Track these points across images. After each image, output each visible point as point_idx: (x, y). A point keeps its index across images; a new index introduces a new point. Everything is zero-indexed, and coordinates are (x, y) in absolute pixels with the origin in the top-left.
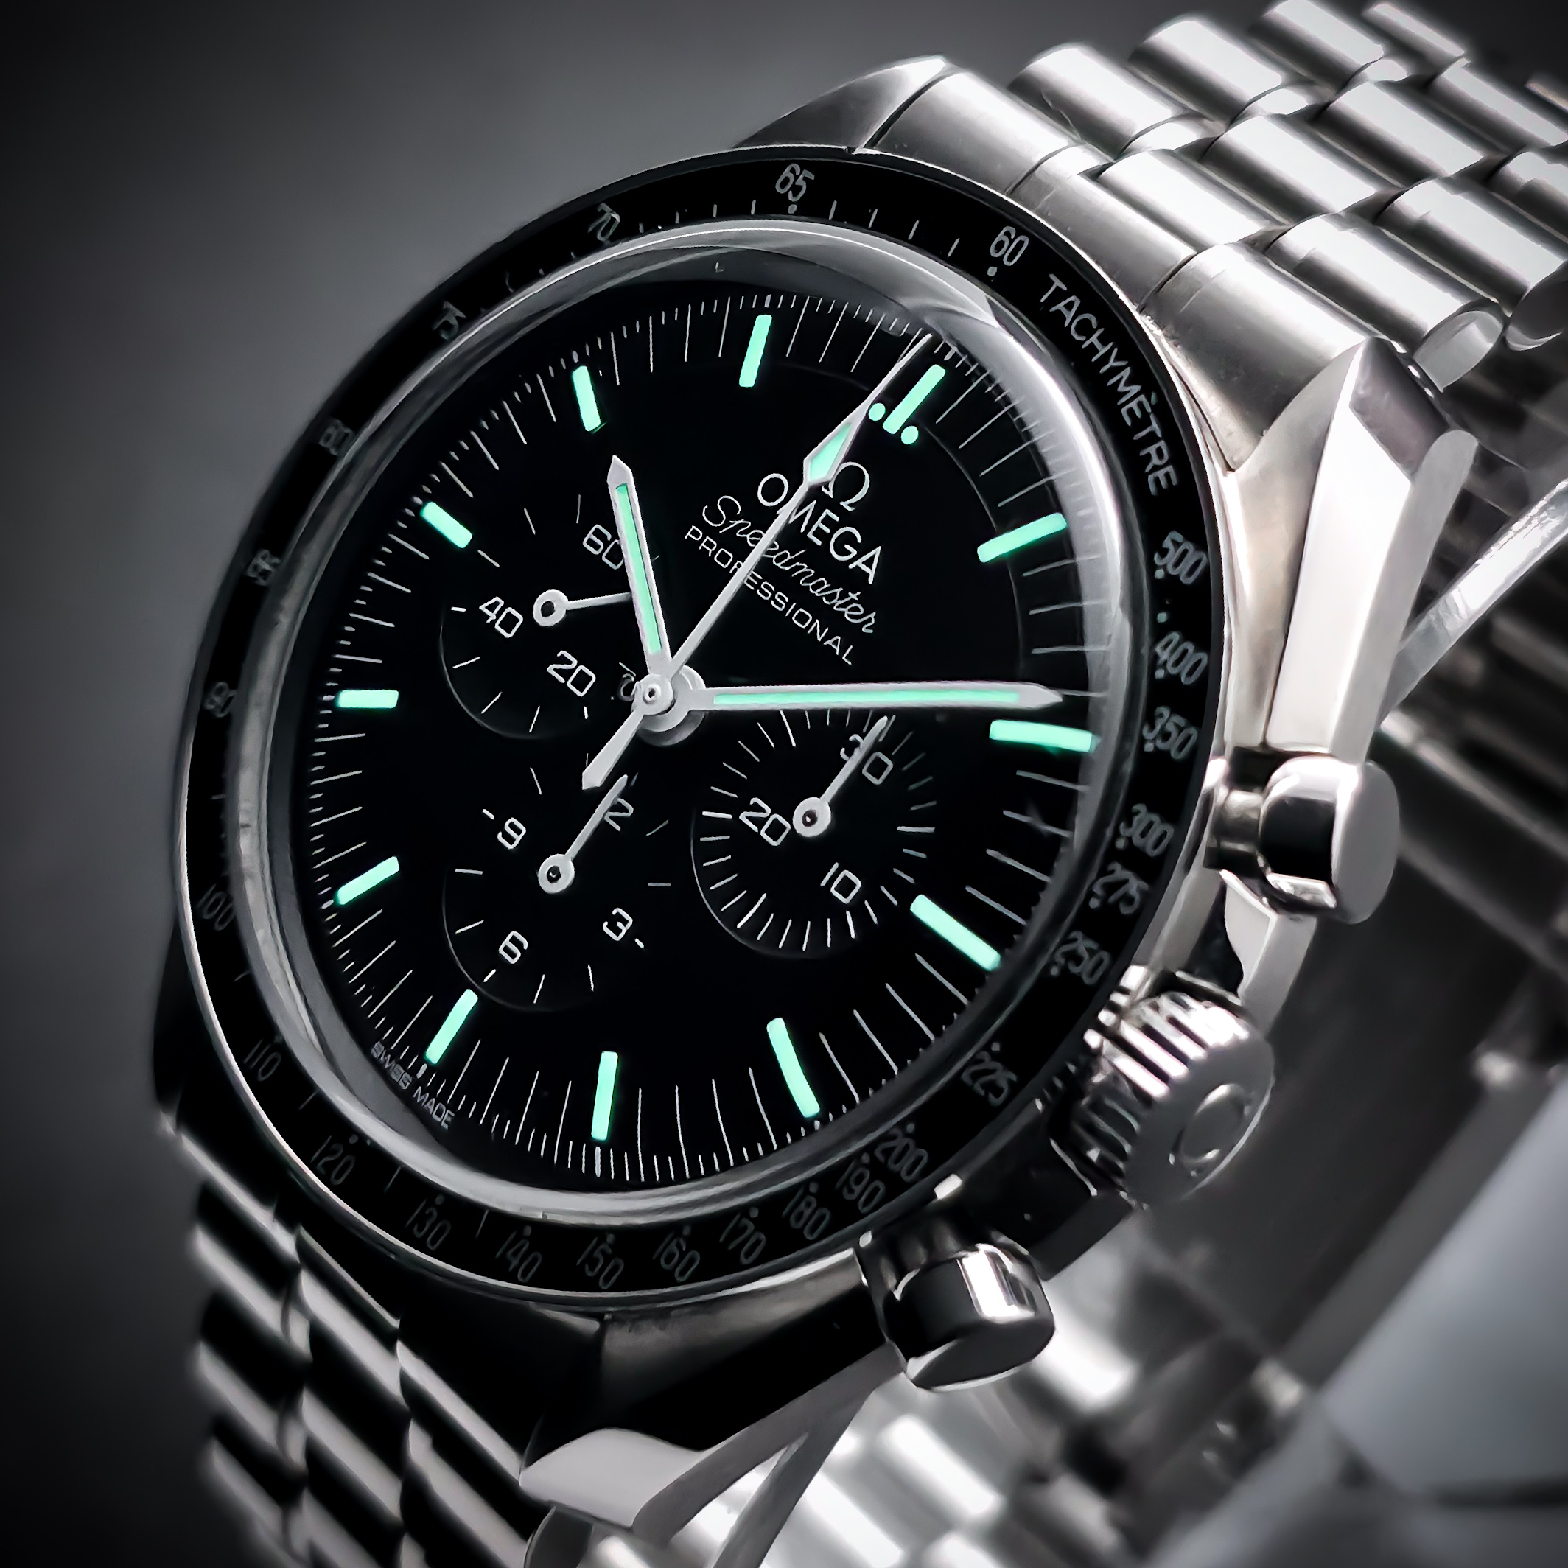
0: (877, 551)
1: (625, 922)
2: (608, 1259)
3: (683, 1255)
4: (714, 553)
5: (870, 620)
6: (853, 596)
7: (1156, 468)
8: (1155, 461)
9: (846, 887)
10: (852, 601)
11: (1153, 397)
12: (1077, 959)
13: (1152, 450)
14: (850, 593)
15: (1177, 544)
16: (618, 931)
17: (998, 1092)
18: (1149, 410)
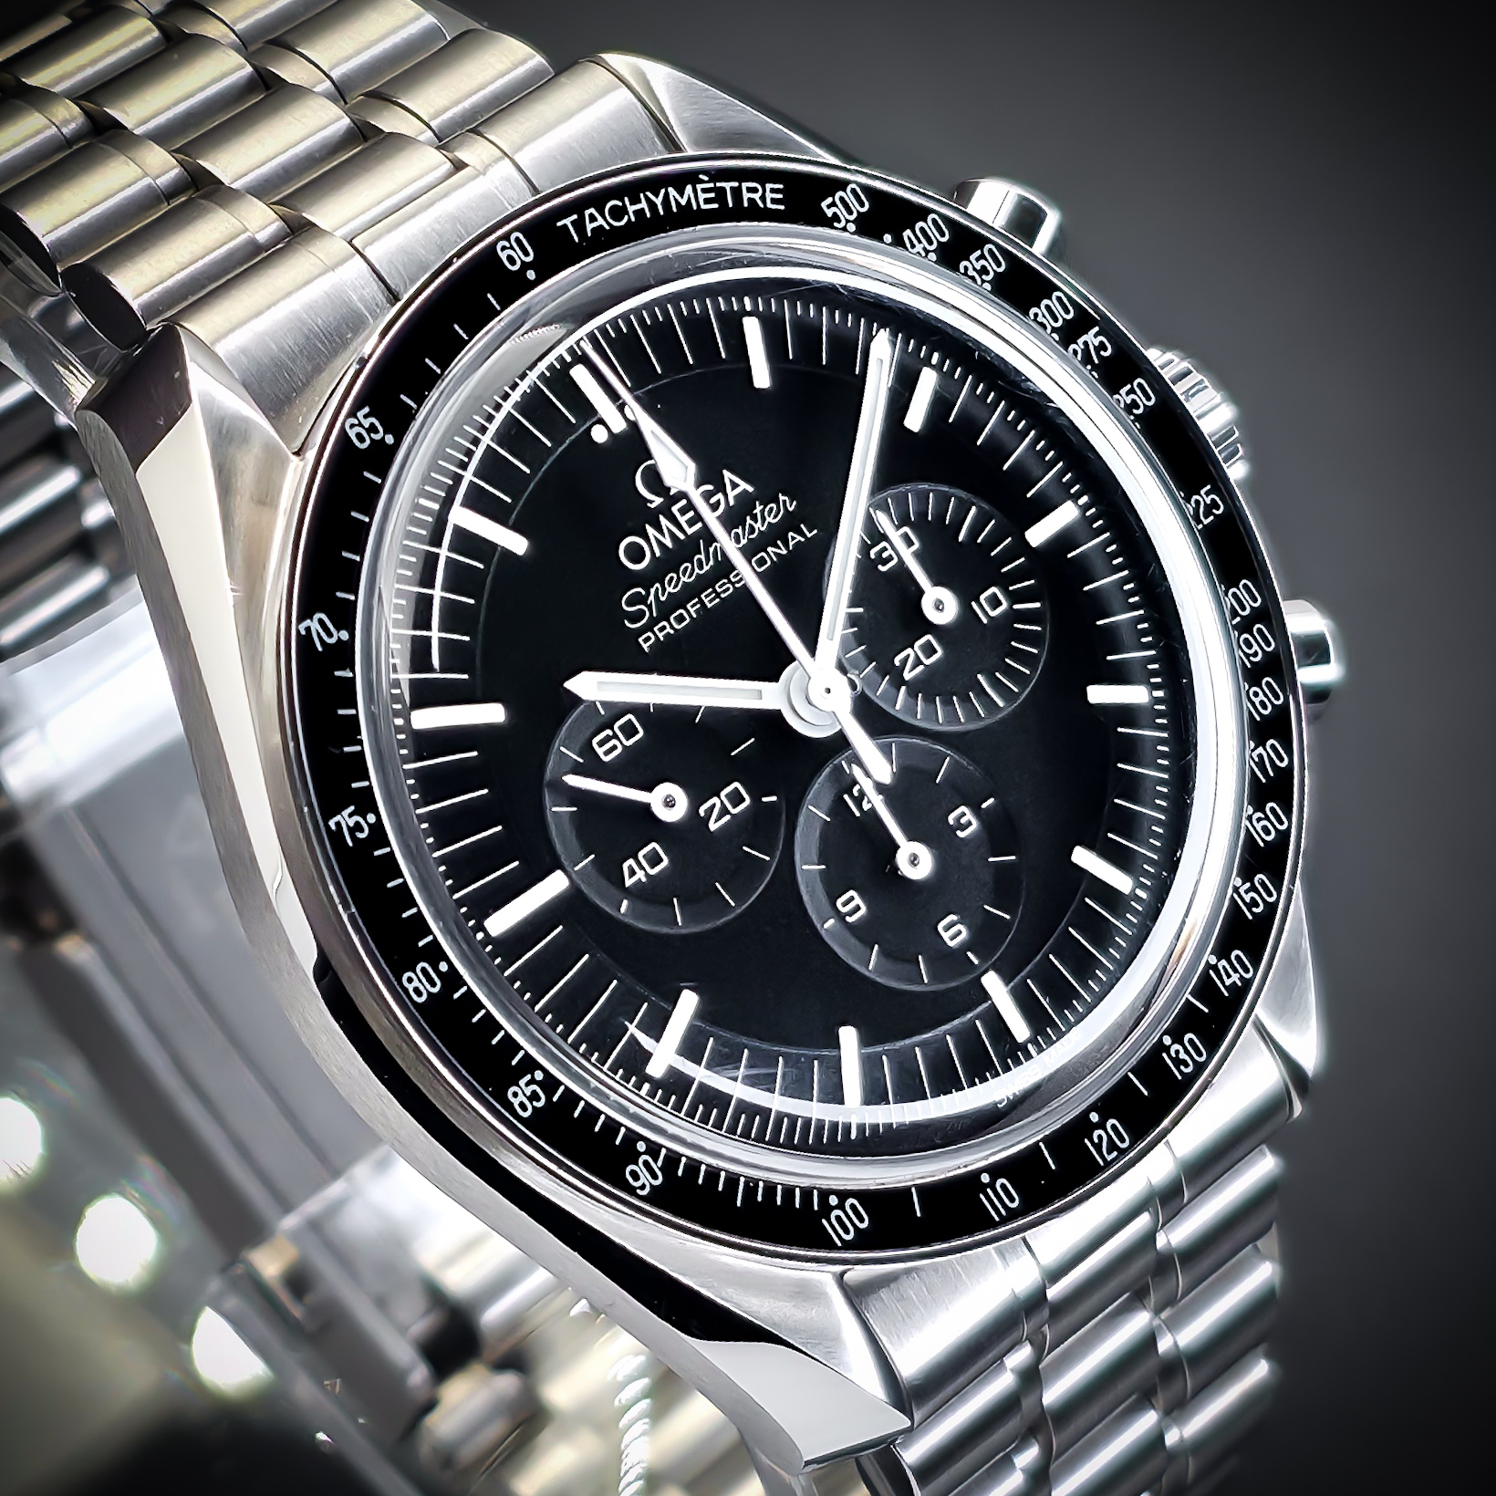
0: (727, 475)
1: (964, 814)
2: (1253, 889)
3: (1267, 818)
4: (672, 627)
5: (784, 502)
6: (758, 510)
7: (763, 198)
8: (756, 196)
9: (995, 602)
10: (762, 511)
11: (701, 176)
12: (1134, 405)
13: (746, 195)
14: (754, 512)
15: (833, 204)
16: (970, 824)
17: (1214, 505)
18: (711, 185)
